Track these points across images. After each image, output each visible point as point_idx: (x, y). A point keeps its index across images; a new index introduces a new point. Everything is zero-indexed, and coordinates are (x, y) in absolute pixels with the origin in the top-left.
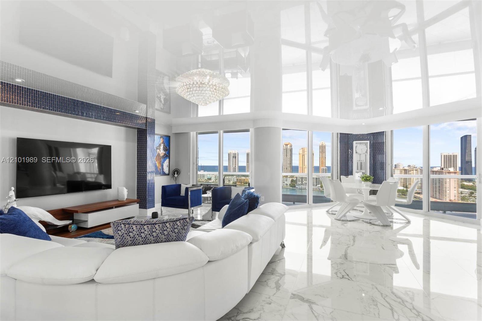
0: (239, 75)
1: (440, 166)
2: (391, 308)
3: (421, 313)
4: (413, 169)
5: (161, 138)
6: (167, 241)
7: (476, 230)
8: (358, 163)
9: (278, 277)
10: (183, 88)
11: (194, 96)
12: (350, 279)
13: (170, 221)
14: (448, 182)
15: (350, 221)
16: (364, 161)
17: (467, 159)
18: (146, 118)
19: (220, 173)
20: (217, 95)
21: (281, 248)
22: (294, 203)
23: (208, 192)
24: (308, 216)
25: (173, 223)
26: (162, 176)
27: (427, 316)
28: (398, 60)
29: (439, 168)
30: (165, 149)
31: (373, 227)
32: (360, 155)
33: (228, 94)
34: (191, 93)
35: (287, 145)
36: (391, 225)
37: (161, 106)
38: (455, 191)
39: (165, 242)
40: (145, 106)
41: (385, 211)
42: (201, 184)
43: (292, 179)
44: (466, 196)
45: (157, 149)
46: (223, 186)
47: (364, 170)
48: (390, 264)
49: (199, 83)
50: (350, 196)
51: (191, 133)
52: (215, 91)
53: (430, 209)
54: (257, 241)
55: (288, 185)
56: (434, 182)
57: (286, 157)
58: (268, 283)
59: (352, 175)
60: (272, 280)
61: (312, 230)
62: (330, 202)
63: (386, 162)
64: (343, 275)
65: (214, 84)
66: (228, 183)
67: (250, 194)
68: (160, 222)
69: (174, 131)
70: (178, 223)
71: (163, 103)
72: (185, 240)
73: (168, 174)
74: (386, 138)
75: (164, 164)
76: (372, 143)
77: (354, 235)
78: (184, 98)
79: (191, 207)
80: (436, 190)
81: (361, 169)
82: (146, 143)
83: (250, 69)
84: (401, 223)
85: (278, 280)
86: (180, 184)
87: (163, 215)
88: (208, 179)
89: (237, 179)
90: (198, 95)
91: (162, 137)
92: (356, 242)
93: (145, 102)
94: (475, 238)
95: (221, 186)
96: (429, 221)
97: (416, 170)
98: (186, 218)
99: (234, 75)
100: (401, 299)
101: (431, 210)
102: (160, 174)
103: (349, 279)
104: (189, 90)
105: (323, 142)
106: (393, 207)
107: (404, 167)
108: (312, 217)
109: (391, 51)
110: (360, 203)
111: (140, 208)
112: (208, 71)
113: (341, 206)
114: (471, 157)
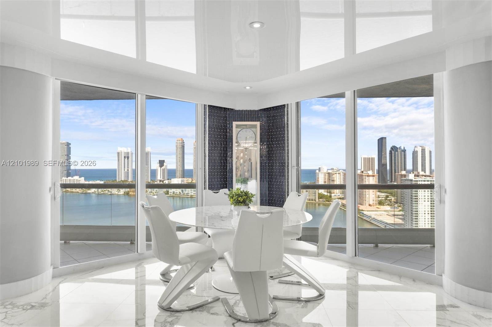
4: (336, 172)
17: (383, 162)
38: (373, 195)
44: (382, 200)
63: (288, 163)
74: (288, 117)
76: (264, 126)
97: (339, 174)
107: (327, 170)
114: (386, 160)
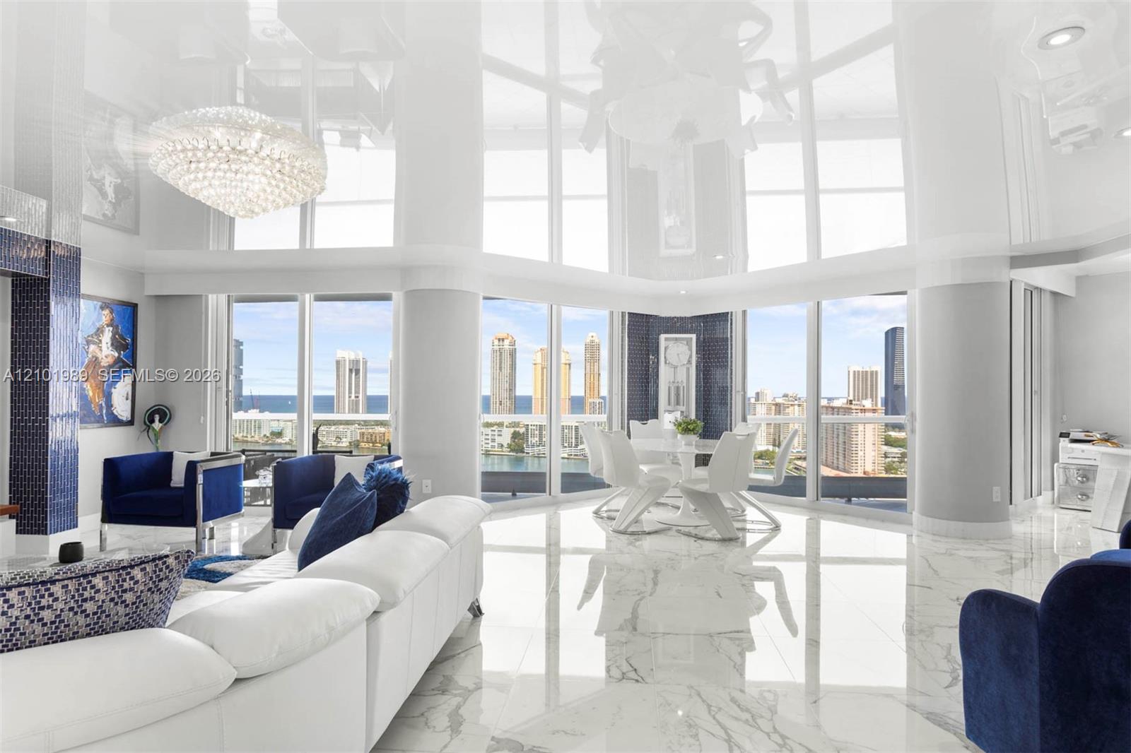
0: (365, 140)
1: (847, 396)
2: (727, 738)
3: (789, 738)
4: (793, 403)
5: (102, 308)
6: (97, 634)
7: (905, 535)
8: (669, 388)
9: (459, 699)
10: (174, 157)
11: (210, 185)
12: (642, 681)
13: (108, 568)
14: (861, 431)
15: (649, 533)
16: (685, 385)
17: (896, 380)
18: (48, 243)
19: (301, 417)
20: (285, 189)
21: (471, 616)
22: (514, 495)
23: (262, 472)
24: (549, 528)
25: (120, 575)
26: (106, 427)
27: (800, 744)
28: (759, 145)
29: (845, 401)
30: (118, 344)
31: (701, 545)
32: (675, 367)
33: (323, 189)
34: (200, 175)
35: (503, 340)
36: (739, 538)
37: (106, 207)
38: (875, 451)
39: (89, 635)
40: (44, 203)
41: (727, 504)
42: (241, 449)
43: (515, 432)
44: (894, 462)
45: (88, 343)
46: (311, 454)
47: (683, 405)
48: (731, 632)
49: (225, 148)
50: (650, 471)
51: (210, 296)
52: (278, 176)
53: (820, 495)
54: (393, 605)
55: (505, 445)
56: (835, 433)
57: (498, 371)
58: (429, 720)
59: (657, 418)
60: (441, 709)
61: (558, 564)
62: (604, 487)
63: (731, 387)
64: (624, 671)
65: (276, 156)
66: (334, 444)
67: (384, 475)
68: (69, 575)
69: (152, 289)
70: (137, 573)
71: (114, 201)
72: (161, 623)
73: (131, 423)
74: (731, 328)
75: (113, 390)
76: (702, 339)
77: (655, 568)
78: (178, 190)
79: (204, 521)
80: (838, 449)
81: (678, 403)
82: (48, 324)
83: (393, 127)
84: (761, 531)
85: (458, 707)
86: (171, 451)
87: (108, 548)
88: (273, 433)
89: (363, 434)
90: (226, 184)
91: (106, 305)
92: (659, 585)
93: (44, 192)
94: (902, 553)
95: (306, 454)
96: (818, 524)
97: (799, 405)
98: (167, 556)
99: (350, 139)
100: (750, 713)
101: (822, 497)
102: (99, 421)
103: (637, 681)
104: (193, 166)
105: (594, 334)
106: (745, 493)
107: (774, 398)
108: (558, 529)
109: (744, 122)
110: (674, 487)
111: (18, 532)
112: (258, 116)
113: (628, 498)
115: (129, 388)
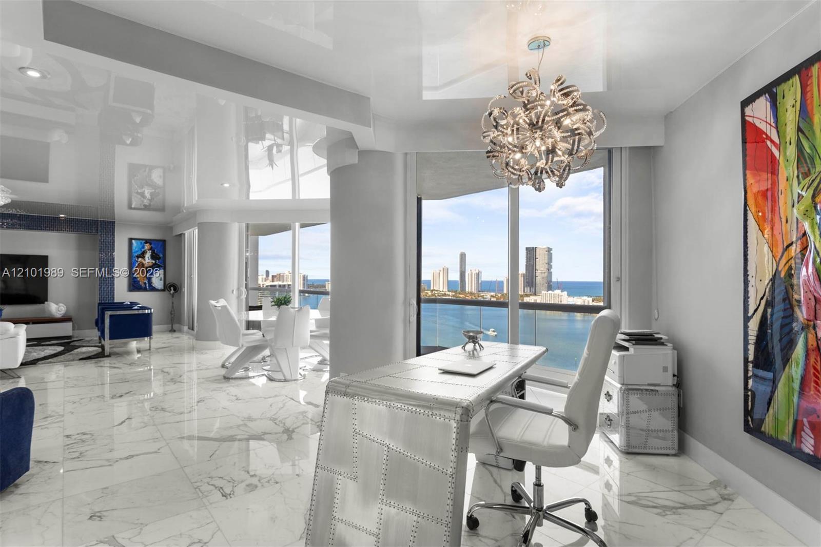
5: (145, 243)
18: (98, 221)
30: (155, 257)
45: (138, 257)
73: (162, 290)
91: (147, 241)
115: (162, 276)
